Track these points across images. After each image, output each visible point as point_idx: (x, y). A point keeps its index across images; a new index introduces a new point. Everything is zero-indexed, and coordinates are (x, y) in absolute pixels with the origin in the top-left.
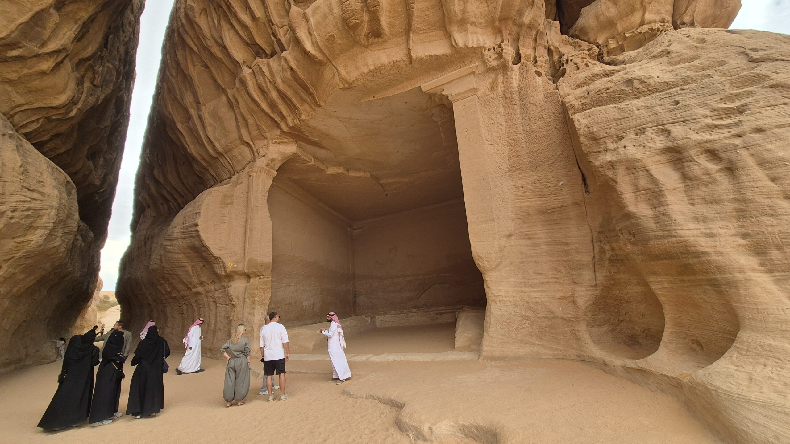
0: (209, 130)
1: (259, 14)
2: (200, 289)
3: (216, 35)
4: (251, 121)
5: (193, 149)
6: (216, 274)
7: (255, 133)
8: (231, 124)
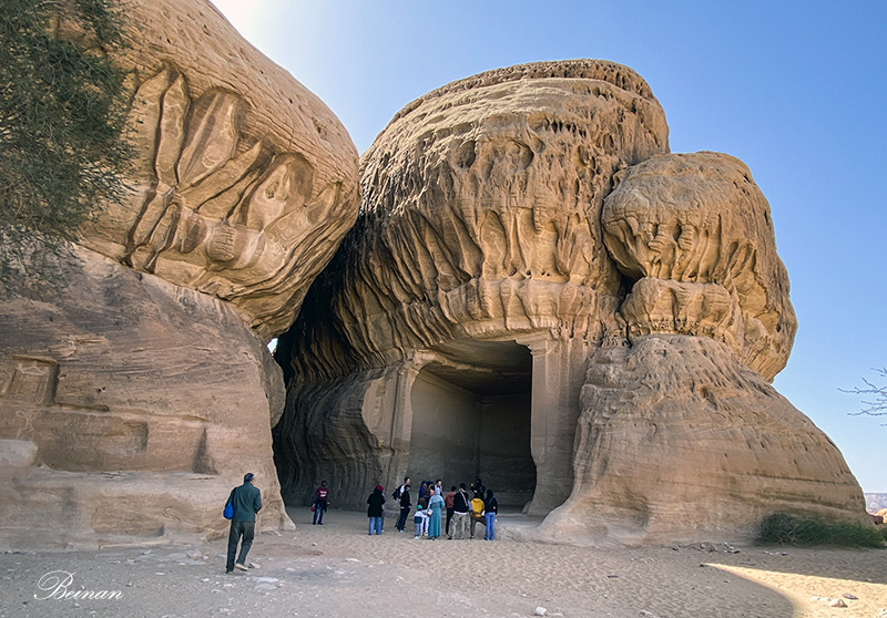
0: (370, 333)
1: (417, 282)
2: (353, 456)
3: (387, 284)
4: (403, 336)
5: (354, 343)
6: (368, 445)
7: (405, 343)
8: (388, 334)
